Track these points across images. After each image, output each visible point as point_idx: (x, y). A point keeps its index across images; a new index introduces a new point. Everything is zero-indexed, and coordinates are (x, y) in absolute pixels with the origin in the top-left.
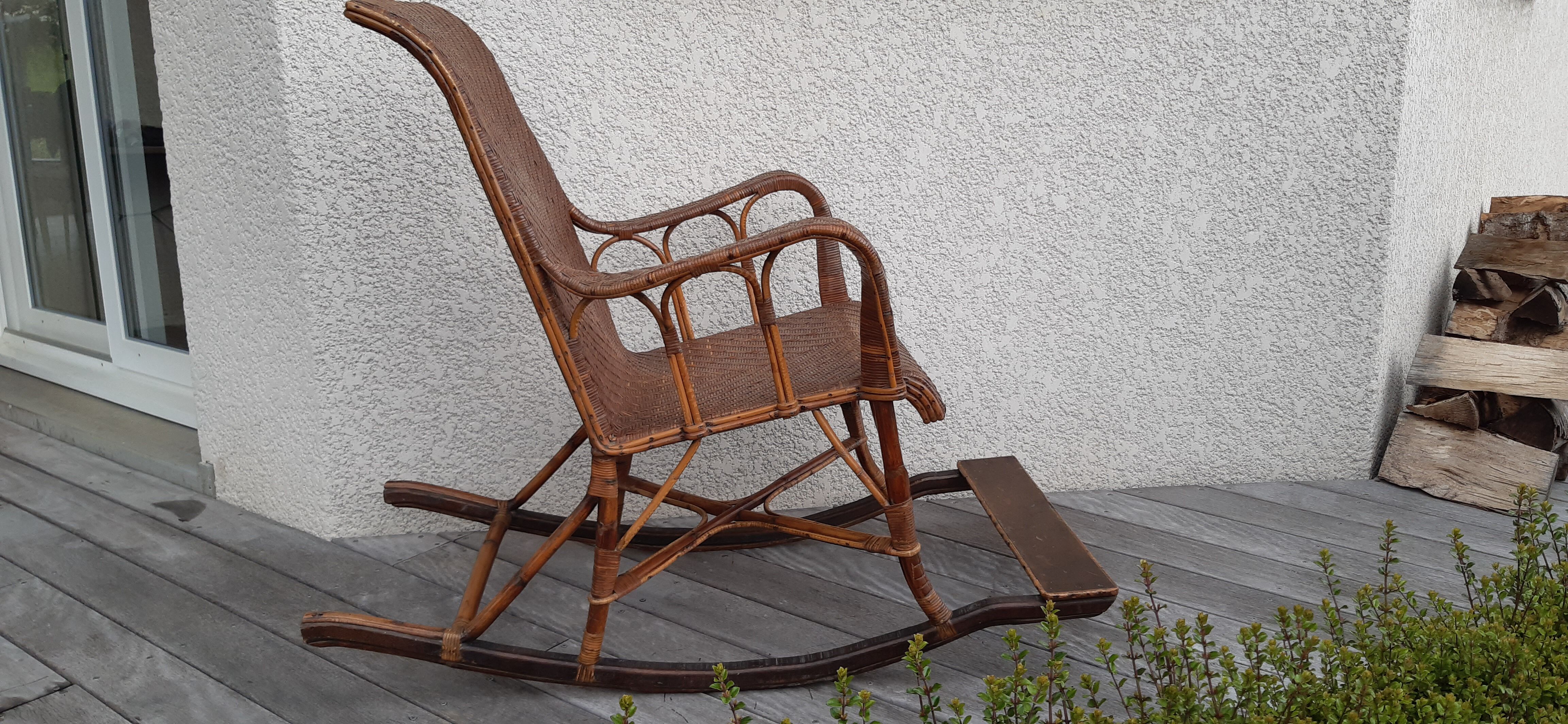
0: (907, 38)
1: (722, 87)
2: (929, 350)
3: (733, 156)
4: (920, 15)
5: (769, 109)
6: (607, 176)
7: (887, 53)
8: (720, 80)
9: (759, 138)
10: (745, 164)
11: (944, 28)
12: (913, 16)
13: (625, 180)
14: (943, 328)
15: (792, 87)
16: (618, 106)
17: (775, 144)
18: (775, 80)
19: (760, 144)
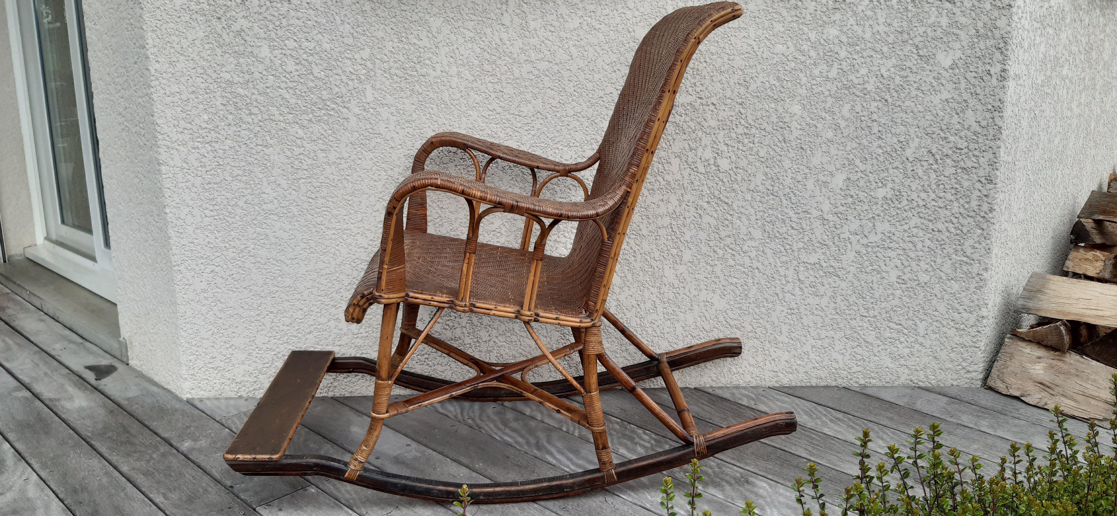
0: (602, 38)
1: (463, 75)
2: (623, 275)
3: (471, 126)
4: (612, 20)
5: (498, 91)
6: (379, 140)
7: (586, 49)
8: (461, 70)
9: (491, 113)
10: (480, 133)
11: (631, 30)
12: (606, 21)
13: (391, 143)
14: (633, 258)
15: (515, 75)
16: (385, 89)
17: (503, 117)
18: (502, 70)
19: (492, 117)
